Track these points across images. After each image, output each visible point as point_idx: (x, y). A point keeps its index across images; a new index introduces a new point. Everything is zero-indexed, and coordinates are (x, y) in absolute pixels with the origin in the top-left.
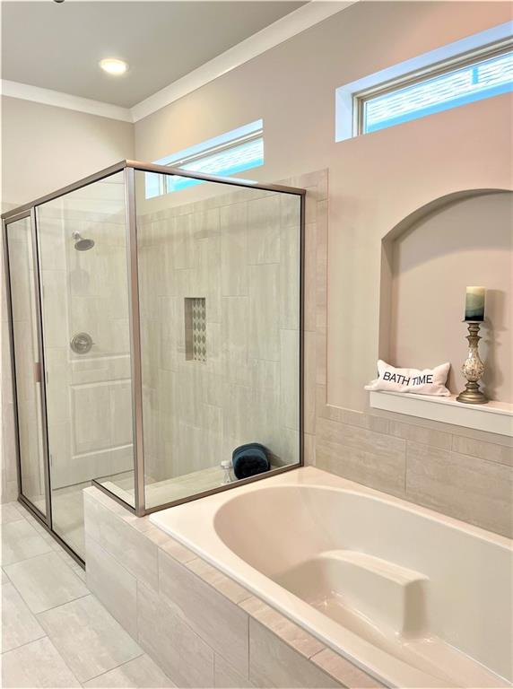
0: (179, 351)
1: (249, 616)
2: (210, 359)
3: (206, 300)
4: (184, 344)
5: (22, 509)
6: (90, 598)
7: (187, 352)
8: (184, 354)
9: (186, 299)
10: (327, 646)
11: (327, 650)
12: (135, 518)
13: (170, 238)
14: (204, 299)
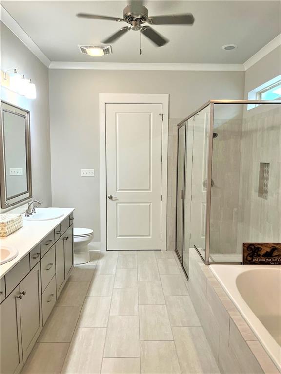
0: (255, 191)
1: (230, 317)
2: (269, 197)
3: (270, 164)
4: (258, 188)
5: (175, 255)
6: (188, 297)
7: (259, 193)
8: (257, 193)
9: (261, 163)
10: (258, 340)
11: (258, 342)
12: (204, 265)
13: (256, 131)
14: (268, 163)
